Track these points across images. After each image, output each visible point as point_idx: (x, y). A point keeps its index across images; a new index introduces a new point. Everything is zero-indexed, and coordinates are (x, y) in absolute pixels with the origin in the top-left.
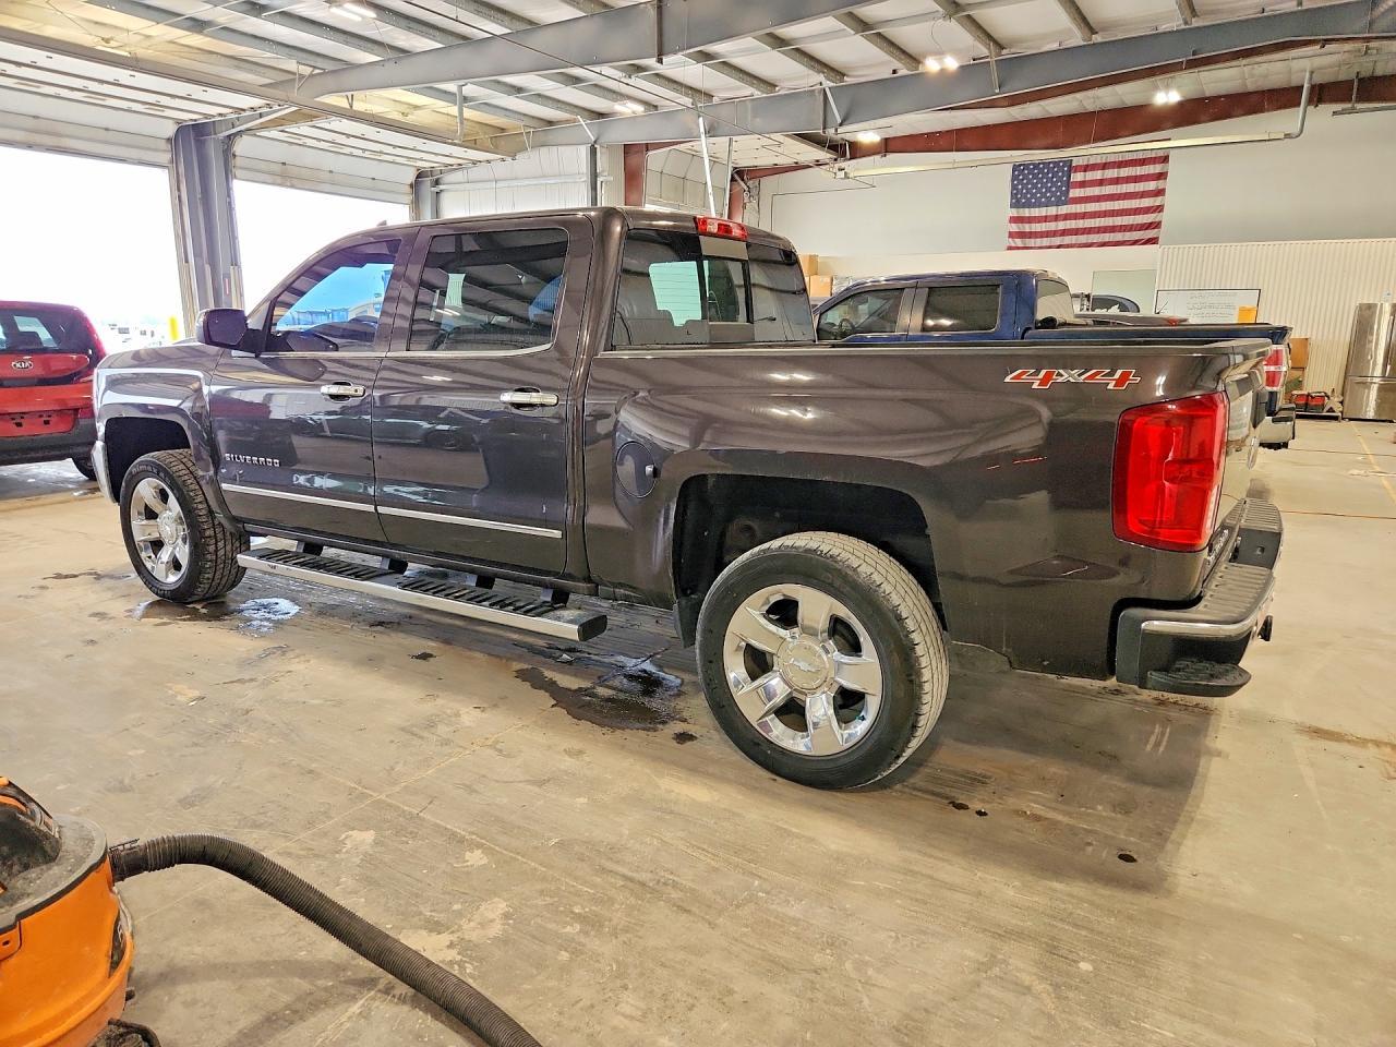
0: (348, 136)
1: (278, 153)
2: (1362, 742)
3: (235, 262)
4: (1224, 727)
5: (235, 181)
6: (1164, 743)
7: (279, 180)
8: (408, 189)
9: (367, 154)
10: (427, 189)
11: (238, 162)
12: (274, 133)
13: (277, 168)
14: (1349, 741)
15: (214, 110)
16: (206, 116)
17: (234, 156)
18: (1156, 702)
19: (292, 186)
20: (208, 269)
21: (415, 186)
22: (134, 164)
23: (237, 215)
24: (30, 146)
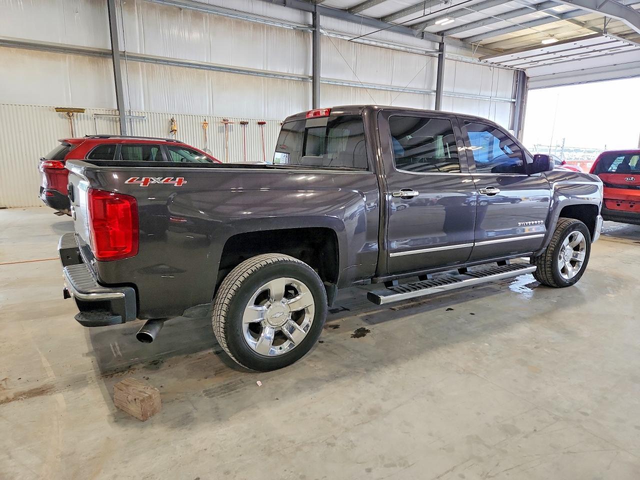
2: (17, 397)
4: (91, 369)
6: (112, 348)
14: (24, 394)
18: (132, 368)
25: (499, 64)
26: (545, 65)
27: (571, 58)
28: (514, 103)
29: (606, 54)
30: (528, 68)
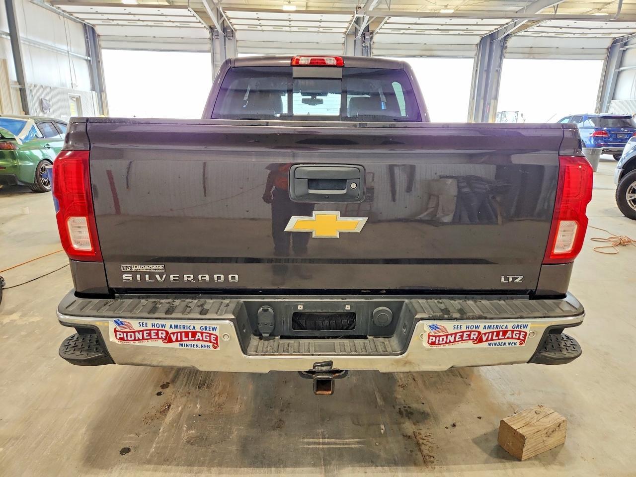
0: (561, 28)
1: (529, 42)
3: (496, 98)
5: (504, 59)
7: (527, 56)
8: (605, 51)
9: (576, 35)
10: (618, 49)
11: (508, 50)
12: (523, 33)
13: (527, 50)
15: (492, 28)
16: (490, 31)
17: (506, 47)
19: (534, 58)
20: (482, 102)
21: (611, 49)
22: (460, 58)
23: (502, 75)
24: (421, 56)
25: (71, 13)
26: (118, 25)
27: (145, 23)
28: (90, 61)
29: (176, 27)
30: (98, 25)
